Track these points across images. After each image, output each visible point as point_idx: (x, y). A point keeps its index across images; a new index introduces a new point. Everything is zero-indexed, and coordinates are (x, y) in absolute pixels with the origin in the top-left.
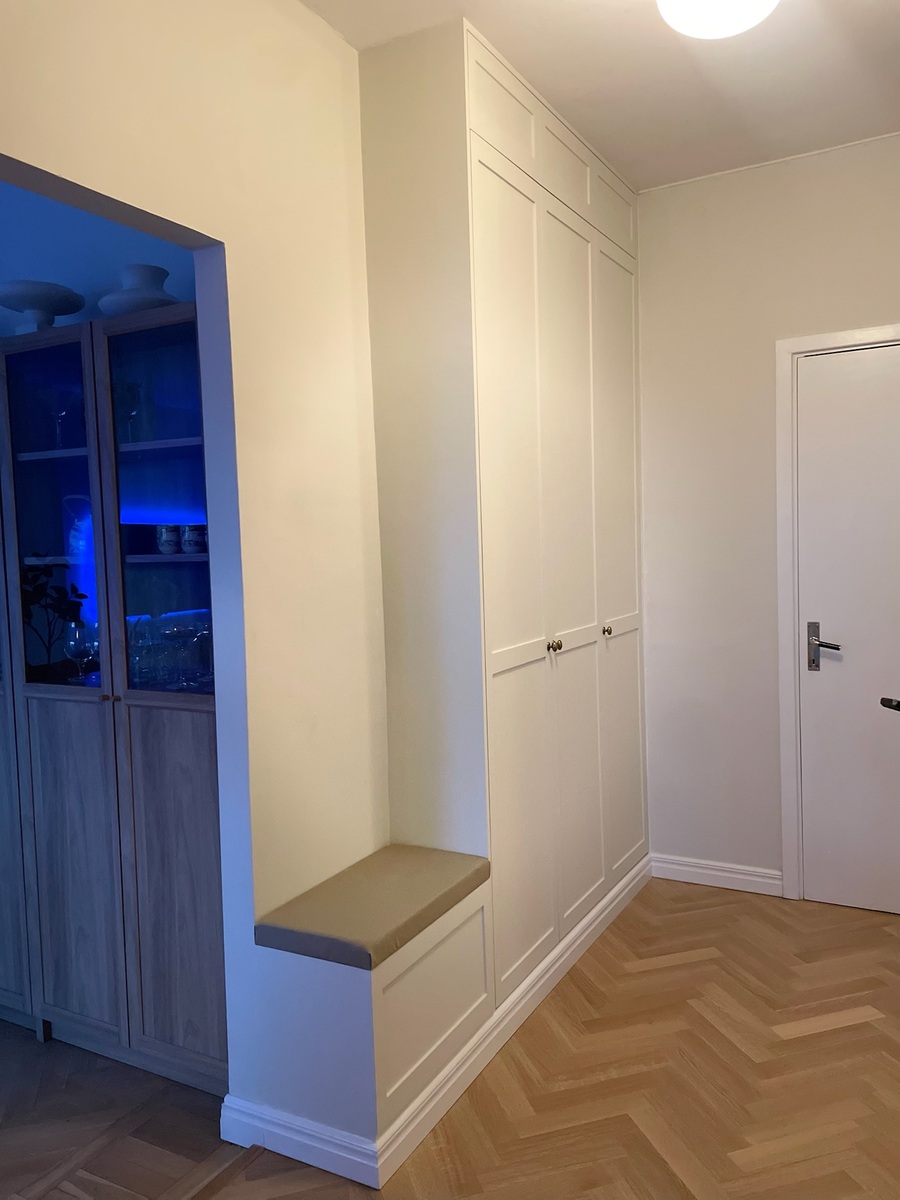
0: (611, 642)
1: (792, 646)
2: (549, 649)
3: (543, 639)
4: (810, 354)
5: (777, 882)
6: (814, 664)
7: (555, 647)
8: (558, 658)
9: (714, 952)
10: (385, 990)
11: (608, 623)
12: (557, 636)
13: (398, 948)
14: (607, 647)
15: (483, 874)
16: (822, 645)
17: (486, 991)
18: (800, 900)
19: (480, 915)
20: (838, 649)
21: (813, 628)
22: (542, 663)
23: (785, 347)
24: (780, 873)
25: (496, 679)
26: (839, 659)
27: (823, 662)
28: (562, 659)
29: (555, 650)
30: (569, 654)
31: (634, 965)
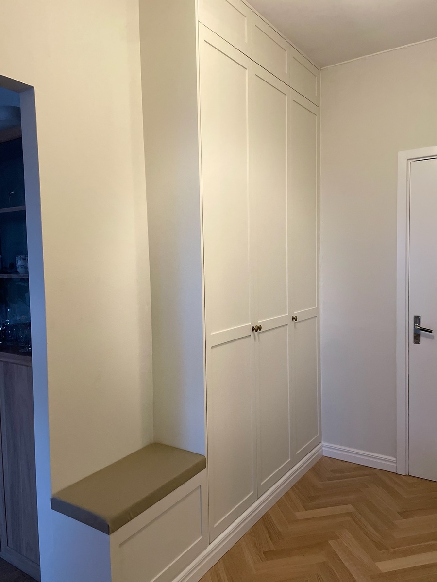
0: (297, 325)
1: (404, 330)
2: (253, 330)
3: (249, 324)
4: (417, 159)
5: (394, 464)
6: (417, 339)
7: (257, 329)
8: (260, 335)
9: (350, 508)
10: (121, 545)
11: (295, 313)
12: (259, 322)
13: (131, 519)
14: (295, 327)
15: (201, 465)
16: (422, 329)
17: (202, 535)
18: (406, 475)
19: (199, 490)
20: (431, 332)
21: (417, 319)
22: (248, 339)
23: (403, 156)
24: (394, 459)
25: (214, 349)
26: (432, 338)
27: (422, 339)
28: (262, 336)
29: (256, 331)
30: (267, 333)
31: (301, 514)
